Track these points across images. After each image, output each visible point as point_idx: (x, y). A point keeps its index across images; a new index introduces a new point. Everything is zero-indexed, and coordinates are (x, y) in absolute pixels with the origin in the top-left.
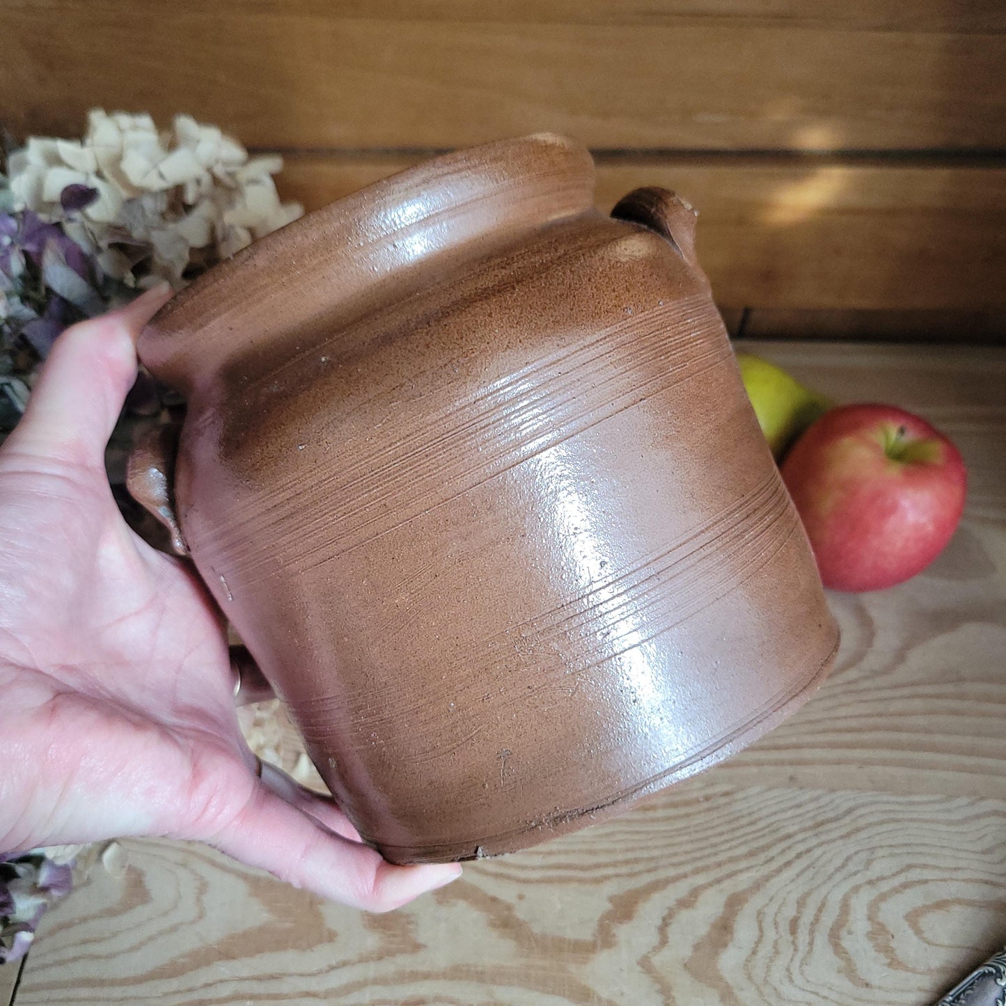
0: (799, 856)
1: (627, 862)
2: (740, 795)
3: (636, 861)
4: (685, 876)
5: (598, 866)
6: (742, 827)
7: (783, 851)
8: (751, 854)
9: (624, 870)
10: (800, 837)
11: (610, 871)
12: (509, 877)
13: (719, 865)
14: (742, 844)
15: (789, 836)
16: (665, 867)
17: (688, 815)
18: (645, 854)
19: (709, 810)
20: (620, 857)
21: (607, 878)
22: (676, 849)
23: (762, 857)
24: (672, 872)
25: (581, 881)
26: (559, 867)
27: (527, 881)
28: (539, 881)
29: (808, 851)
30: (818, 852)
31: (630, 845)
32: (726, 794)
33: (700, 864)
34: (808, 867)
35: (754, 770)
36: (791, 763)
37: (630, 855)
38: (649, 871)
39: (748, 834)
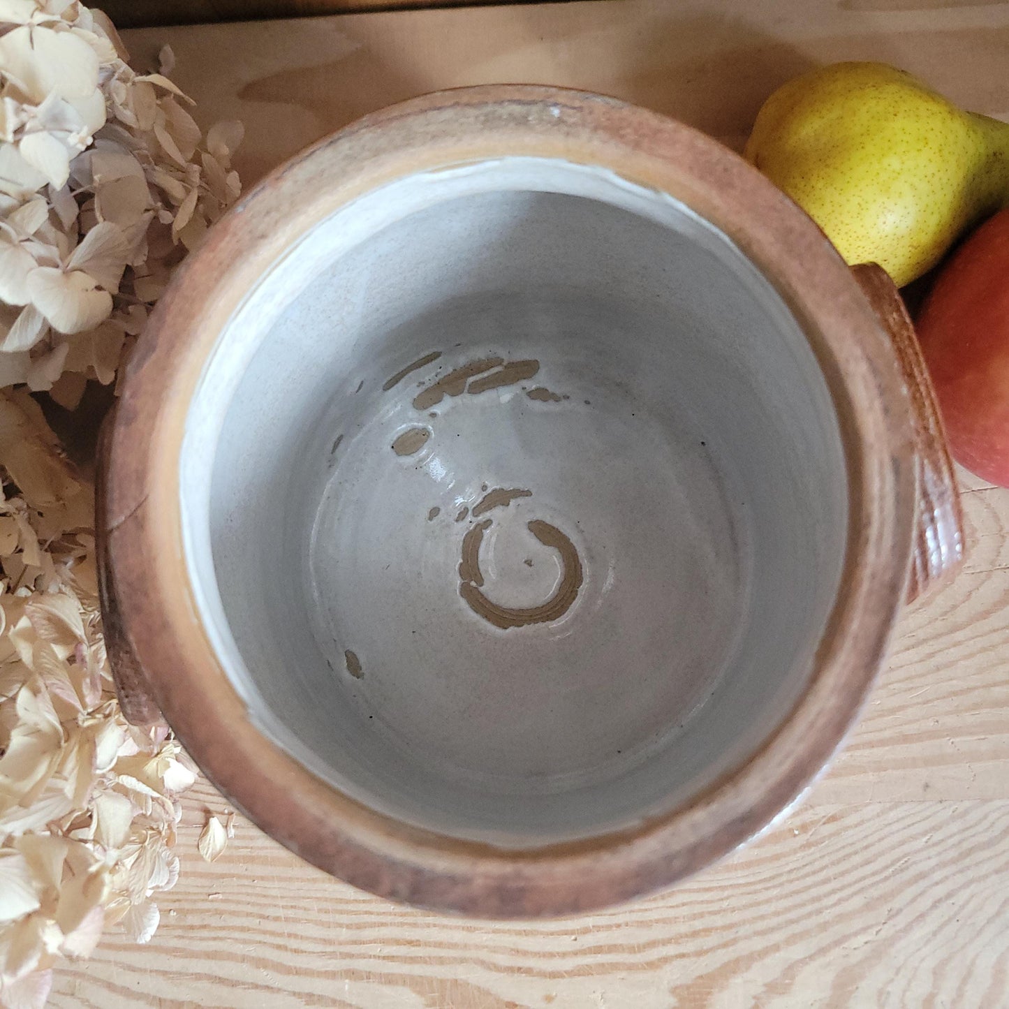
0: (935, 905)
1: (695, 934)
2: (851, 820)
3: (707, 931)
4: (776, 948)
5: (652, 944)
6: (855, 868)
7: (914, 900)
8: (869, 906)
9: (690, 946)
10: (937, 876)
11: (671, 950)
12: (529, 971)
13: (824, 927)
14: (855, 894)
15: (922, 876)
16: (747, 937)
17: (776, 857)
18: (719, 921)
19: (808, 845)
20: (683, 928)
21: (666, 960)
22: (764, 909)
23: (884, 911)
24: (758, 944)
25: (630, 967)
26: (598, 950)
27: (554, 975)
28: (572, 973)
29: (949, 895)
30: (963, 895)
31: (697, 909)
32: (833, 819)
33: (796, 928)
34: (950, 920)
35: (871, 777)
36: (928, 762)
37: (698, 925)
38: (725, 945)
39: (864, 878)
